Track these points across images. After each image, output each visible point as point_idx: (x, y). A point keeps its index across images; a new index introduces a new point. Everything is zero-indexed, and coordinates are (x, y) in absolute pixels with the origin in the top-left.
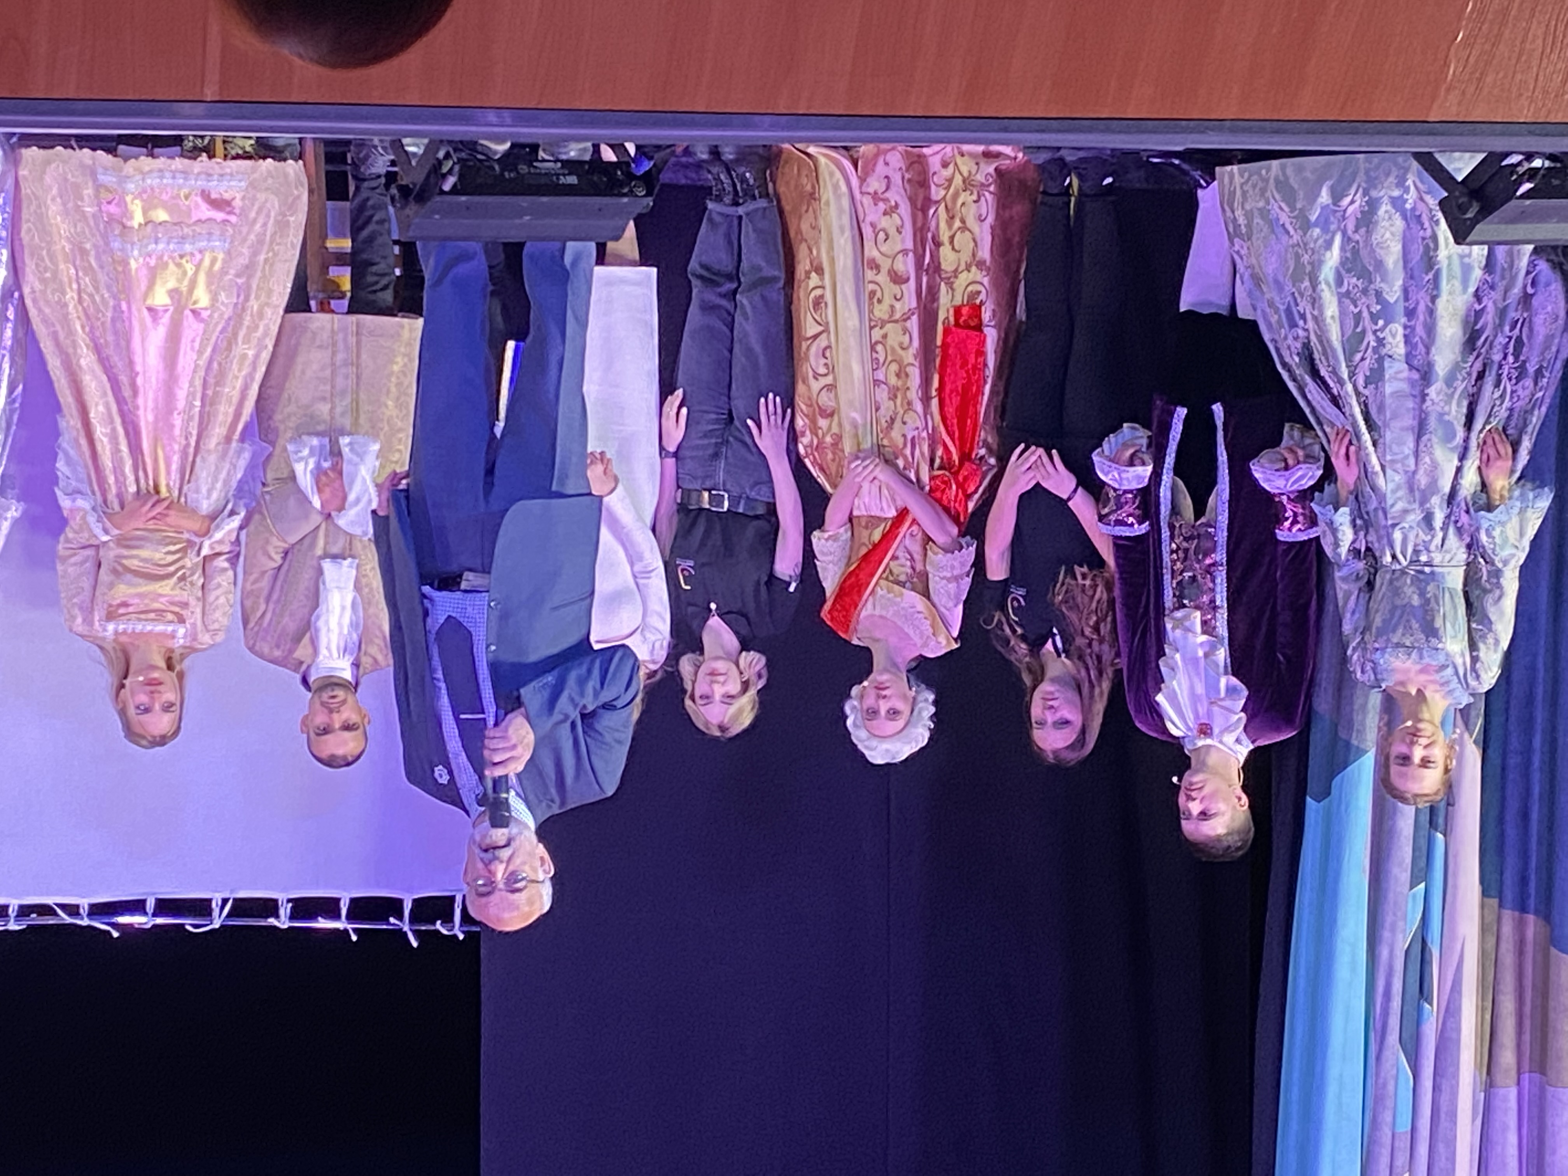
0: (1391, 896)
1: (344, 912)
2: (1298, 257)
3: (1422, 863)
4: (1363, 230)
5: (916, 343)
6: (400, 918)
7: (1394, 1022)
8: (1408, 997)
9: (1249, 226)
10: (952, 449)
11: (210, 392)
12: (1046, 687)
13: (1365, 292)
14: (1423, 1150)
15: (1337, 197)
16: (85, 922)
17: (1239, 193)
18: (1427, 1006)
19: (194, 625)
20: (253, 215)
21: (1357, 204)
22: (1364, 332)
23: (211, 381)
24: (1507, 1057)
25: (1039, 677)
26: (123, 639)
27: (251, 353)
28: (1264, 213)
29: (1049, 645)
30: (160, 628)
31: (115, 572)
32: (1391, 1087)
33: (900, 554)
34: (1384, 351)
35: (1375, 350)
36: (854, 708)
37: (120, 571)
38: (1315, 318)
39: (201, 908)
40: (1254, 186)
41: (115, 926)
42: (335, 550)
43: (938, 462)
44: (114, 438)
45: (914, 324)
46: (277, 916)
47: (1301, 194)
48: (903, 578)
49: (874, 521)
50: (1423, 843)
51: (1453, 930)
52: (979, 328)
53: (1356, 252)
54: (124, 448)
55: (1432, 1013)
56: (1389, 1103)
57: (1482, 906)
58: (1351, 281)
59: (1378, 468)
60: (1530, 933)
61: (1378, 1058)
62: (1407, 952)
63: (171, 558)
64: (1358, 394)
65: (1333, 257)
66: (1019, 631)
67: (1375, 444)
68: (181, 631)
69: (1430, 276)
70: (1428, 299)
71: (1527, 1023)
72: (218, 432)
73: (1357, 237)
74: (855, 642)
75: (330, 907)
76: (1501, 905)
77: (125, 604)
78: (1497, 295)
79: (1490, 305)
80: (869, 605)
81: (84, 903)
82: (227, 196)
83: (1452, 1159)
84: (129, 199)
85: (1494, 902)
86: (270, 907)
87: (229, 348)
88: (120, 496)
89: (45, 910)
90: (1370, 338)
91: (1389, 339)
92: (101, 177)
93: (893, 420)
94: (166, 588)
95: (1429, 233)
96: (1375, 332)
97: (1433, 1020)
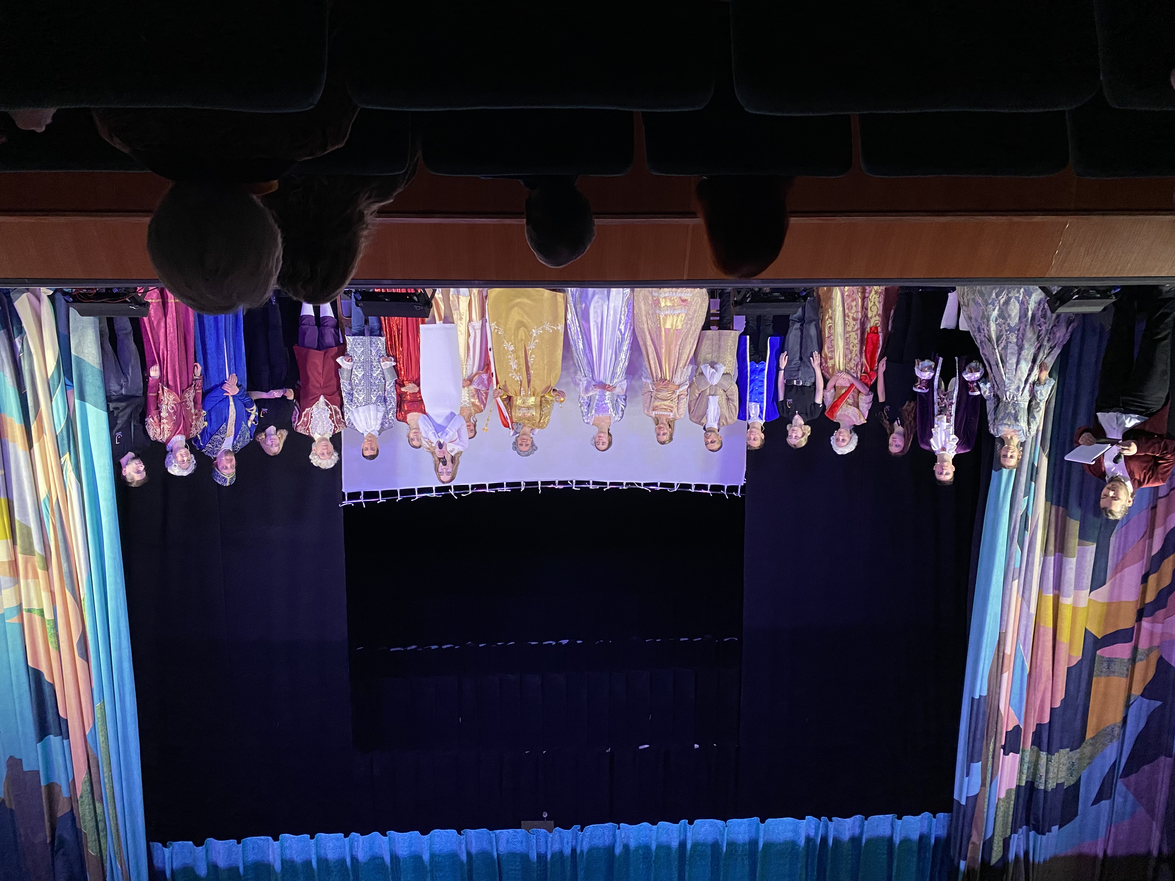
0: (1017, 499)
1: (709, 488)
2: (983, 312)
3: (1028, 491)
4: (1005, 306)
5: (859, 337)
6: (724, 491)
7: (1016, 536)
8: (1021, 528)
9: (968, 303)
10: (868, 367)
11: (681, 351)
12: (894, 435)
13: (1004, 323)
14: (1023, 573)
15: (997, 296)
16: (642, 488)
17: (966, 293)
18: (1026, 532)
19: (675, 413)
20: (693, 303)
21: (1004, 298)
22: (1002, 335)
23: (681, 348)
24: (1051, 548)
25: (892, 431)
26: (657, 416)
27: (692, 341)
28: (974, 300)
29: (896, 423)
30: (666, 413)
31: (655, 398)
32: (1014, 555)
33: (850, 397)
34: (1008, 340)
35: (1006, 340)
36: (833, 438)
37: (656, 398)
38: (988, 330)
39: (672, 485)
40: (971, 292)
41: (650, 489)
42: (713, 393)
43: (863, 371)
44: (655, 363)
45: (859, 332)
46: (691, 489)
47: (986, 295)
48: (851, 403)
49: (842, 387)
50: (1028, 485)
51: (1036, 510)
52: (877, 333)
53: (1002, 311)
54: (658, 366)
55: (1028, 535)
56: (1013, 559)
57: (1046, 504)
58: (1000, 321)
59: (1003, 373)
60: (1061, 512)
61: (1011, 546)
62: (1021, 516)
63: (669, 395)
64: (999, 352)
65: (995, 313)
66: (888, 418)
67: (1003, 367)
68: (672, 414)
69: (1025, 319)
70: (1024, 326)
71: (1058, 539)
72: (682, 362)
73: (1003, 308)
74: (835, 421)
75: (705, 487)
76: (1051, 504)
77: (657, 407)
78: (1047, 325)
79: (1044, 328)
80: (840, 411)
81: (642, 483)
82: (686, 298)
83: (1032, 576)
84: (661, 299)
85: (1050, 503)
86: (689, 486)
87: (686, 339)
88: (656, 378)
89: (632, 484)
90: (1004, 336)
91: (1011, 337)
92: (654, 294)
93: (851, 359)
94: (667, 403)
95: (1026, 307)
96: (1006, 335)
97: (1028, 536)
